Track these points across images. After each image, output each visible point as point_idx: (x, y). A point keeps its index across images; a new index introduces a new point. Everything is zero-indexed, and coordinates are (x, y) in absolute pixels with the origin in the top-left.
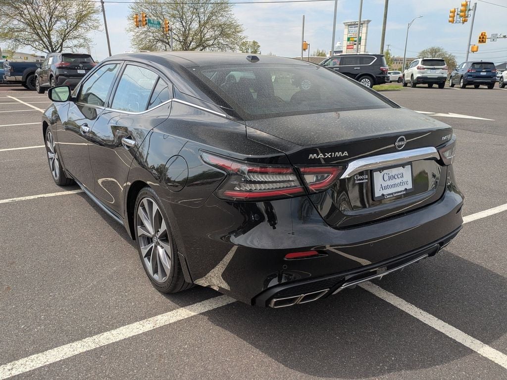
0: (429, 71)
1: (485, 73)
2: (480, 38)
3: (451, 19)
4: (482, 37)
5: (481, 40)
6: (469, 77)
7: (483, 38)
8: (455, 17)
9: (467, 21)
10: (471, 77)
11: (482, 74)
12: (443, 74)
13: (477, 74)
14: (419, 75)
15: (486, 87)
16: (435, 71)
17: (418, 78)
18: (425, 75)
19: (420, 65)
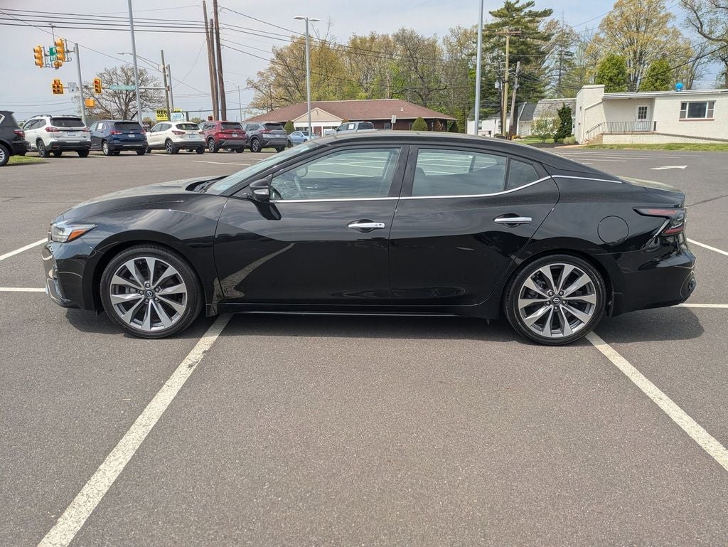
0: (66, 134)
1: (133, 136)
2: (54, 87)
3: (37, 61)
4: (56, 86)
5: (56, 90)
6: (115, 141)
7: (58, 87)
8: (44, 59)
9: (61, 66)
10: (118, 142)
11: (130, 136)
12: (85, 137)
13: (125, 136)
14: (53, 140)
15: (135, 153)
16: (73, 133)
17: (53, 144)
18: (61, 139)
19: (49, 124)
